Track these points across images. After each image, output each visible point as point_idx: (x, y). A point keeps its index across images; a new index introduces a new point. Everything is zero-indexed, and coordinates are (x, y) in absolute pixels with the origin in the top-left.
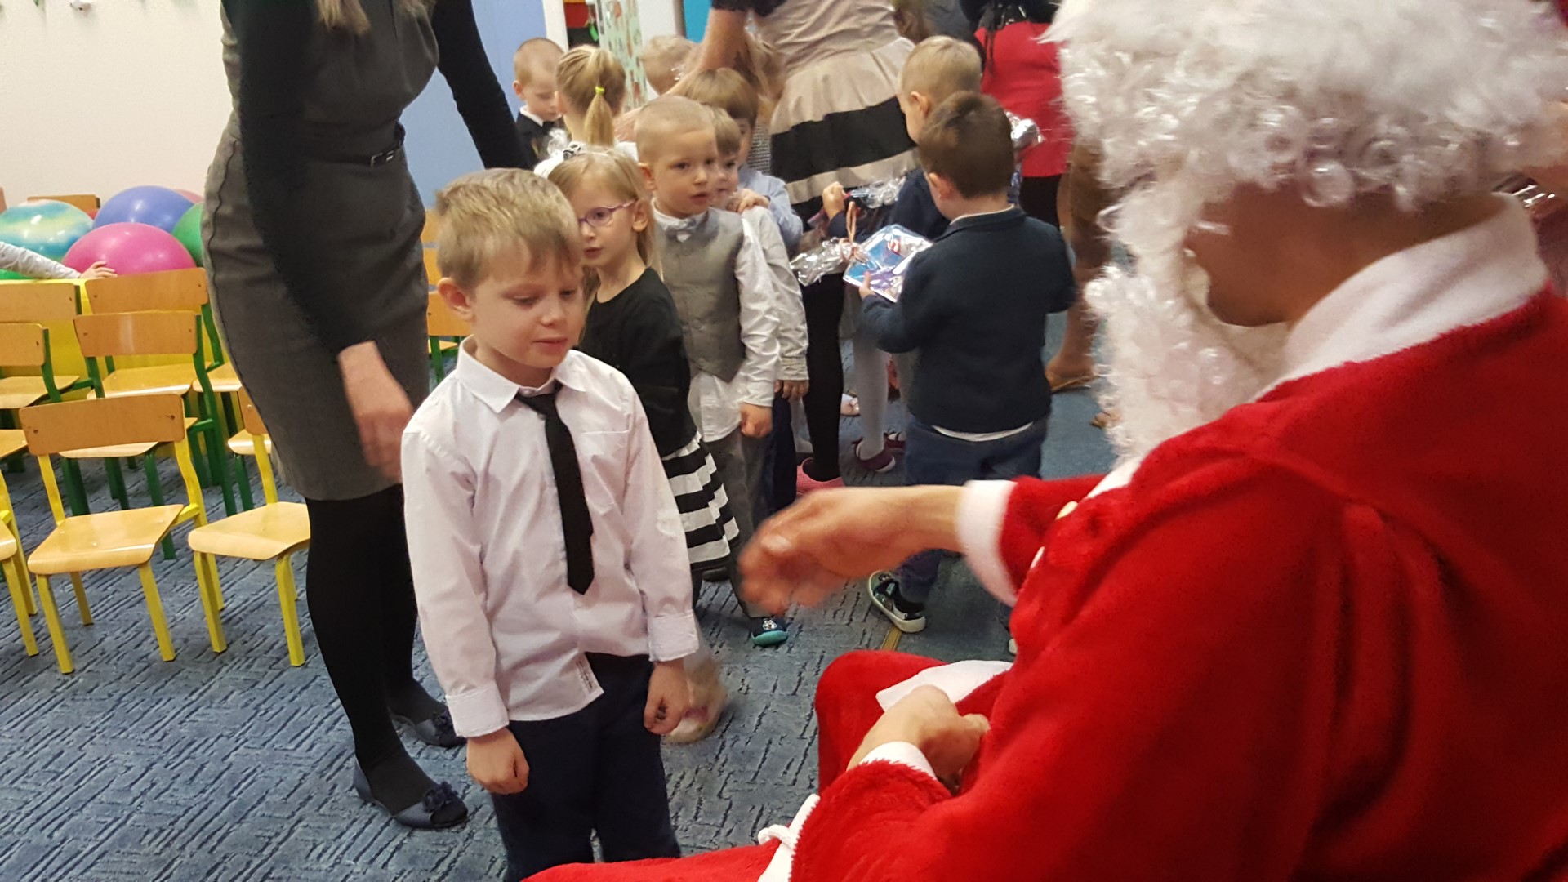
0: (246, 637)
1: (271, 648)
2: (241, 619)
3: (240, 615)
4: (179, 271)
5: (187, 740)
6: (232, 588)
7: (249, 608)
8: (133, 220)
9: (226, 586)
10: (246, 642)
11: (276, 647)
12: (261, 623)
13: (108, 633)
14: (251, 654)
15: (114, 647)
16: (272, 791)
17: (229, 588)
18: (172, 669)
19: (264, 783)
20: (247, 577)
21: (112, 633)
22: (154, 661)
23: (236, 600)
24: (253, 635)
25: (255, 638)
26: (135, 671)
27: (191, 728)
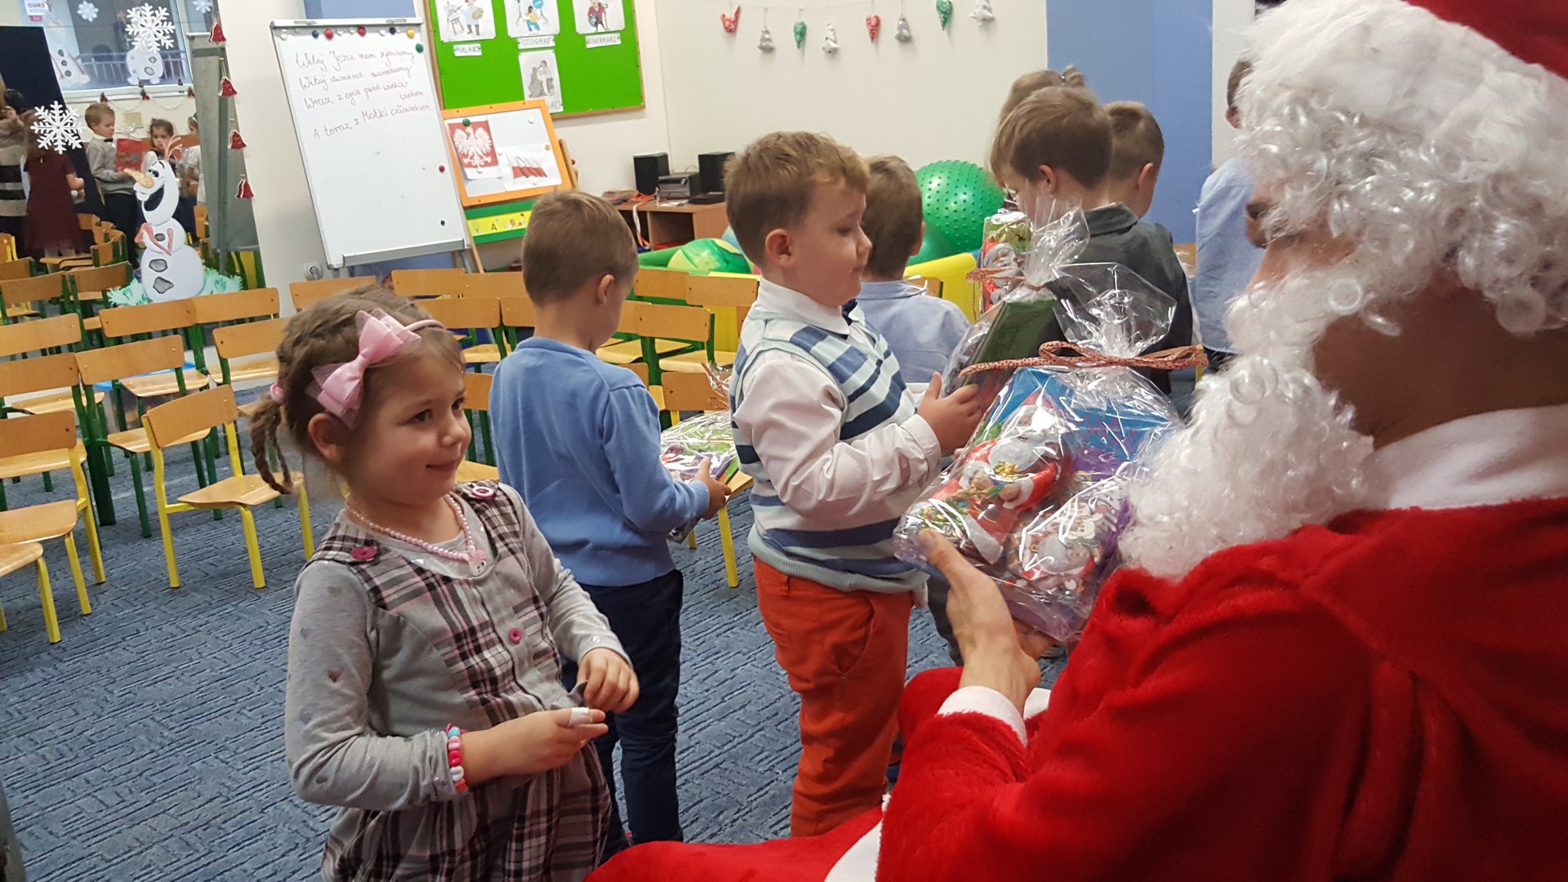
5: (716, 650)
13: (703, 557)
15: (701, 569)
16: (753, 702)
18: (732, 594)
19: (750, 694)
21: (705, 558)
22: (723, 585)
26: (706, 590)
27: (723, 641)
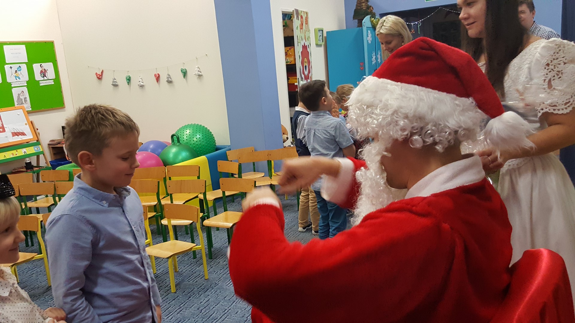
0: (160, 282)
1: (167, 286)
2: (160, 277)
3: (160, 275)
4: (158, 167)
6: (160, 267)
7: (163, 273)
8: (149, 151)
9: (159, 266)
10: (160, 284)
11: (168, 286)
12: (166, 278)
14: (160, 288)
17: (159, 267)
20: (165, 264)
23: (160, 271)
24: (163, 282)
25: (163, 283)
